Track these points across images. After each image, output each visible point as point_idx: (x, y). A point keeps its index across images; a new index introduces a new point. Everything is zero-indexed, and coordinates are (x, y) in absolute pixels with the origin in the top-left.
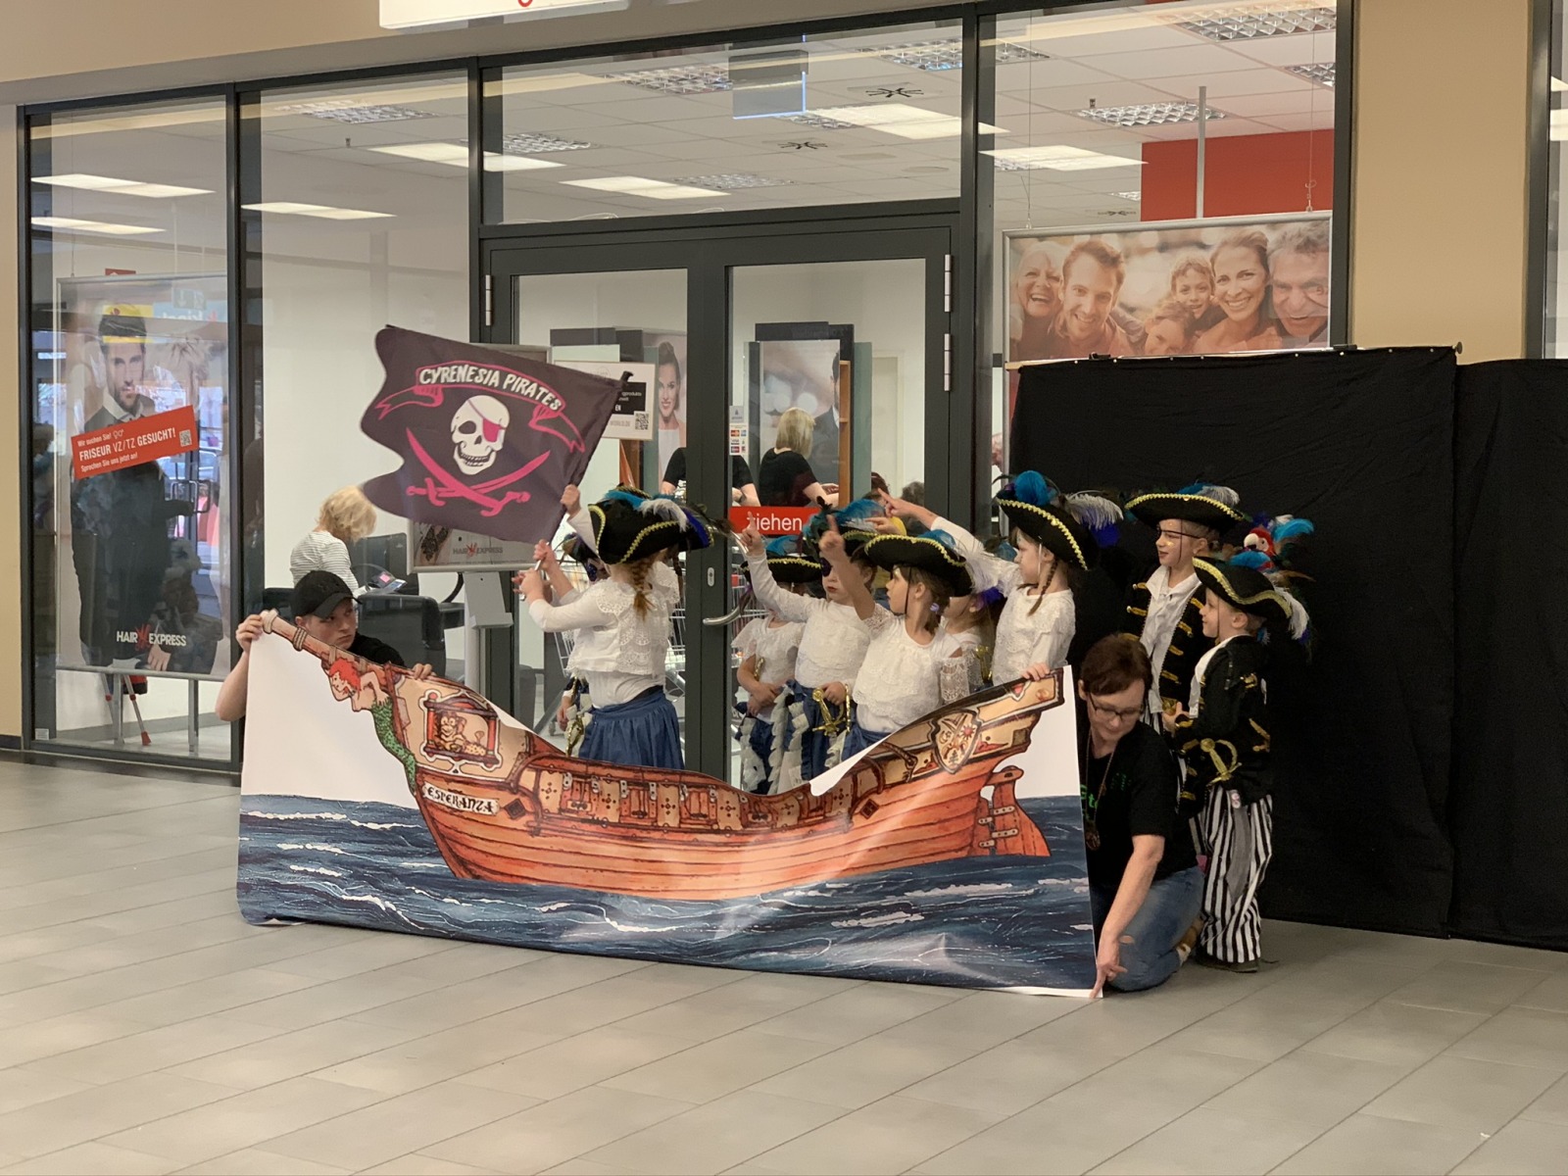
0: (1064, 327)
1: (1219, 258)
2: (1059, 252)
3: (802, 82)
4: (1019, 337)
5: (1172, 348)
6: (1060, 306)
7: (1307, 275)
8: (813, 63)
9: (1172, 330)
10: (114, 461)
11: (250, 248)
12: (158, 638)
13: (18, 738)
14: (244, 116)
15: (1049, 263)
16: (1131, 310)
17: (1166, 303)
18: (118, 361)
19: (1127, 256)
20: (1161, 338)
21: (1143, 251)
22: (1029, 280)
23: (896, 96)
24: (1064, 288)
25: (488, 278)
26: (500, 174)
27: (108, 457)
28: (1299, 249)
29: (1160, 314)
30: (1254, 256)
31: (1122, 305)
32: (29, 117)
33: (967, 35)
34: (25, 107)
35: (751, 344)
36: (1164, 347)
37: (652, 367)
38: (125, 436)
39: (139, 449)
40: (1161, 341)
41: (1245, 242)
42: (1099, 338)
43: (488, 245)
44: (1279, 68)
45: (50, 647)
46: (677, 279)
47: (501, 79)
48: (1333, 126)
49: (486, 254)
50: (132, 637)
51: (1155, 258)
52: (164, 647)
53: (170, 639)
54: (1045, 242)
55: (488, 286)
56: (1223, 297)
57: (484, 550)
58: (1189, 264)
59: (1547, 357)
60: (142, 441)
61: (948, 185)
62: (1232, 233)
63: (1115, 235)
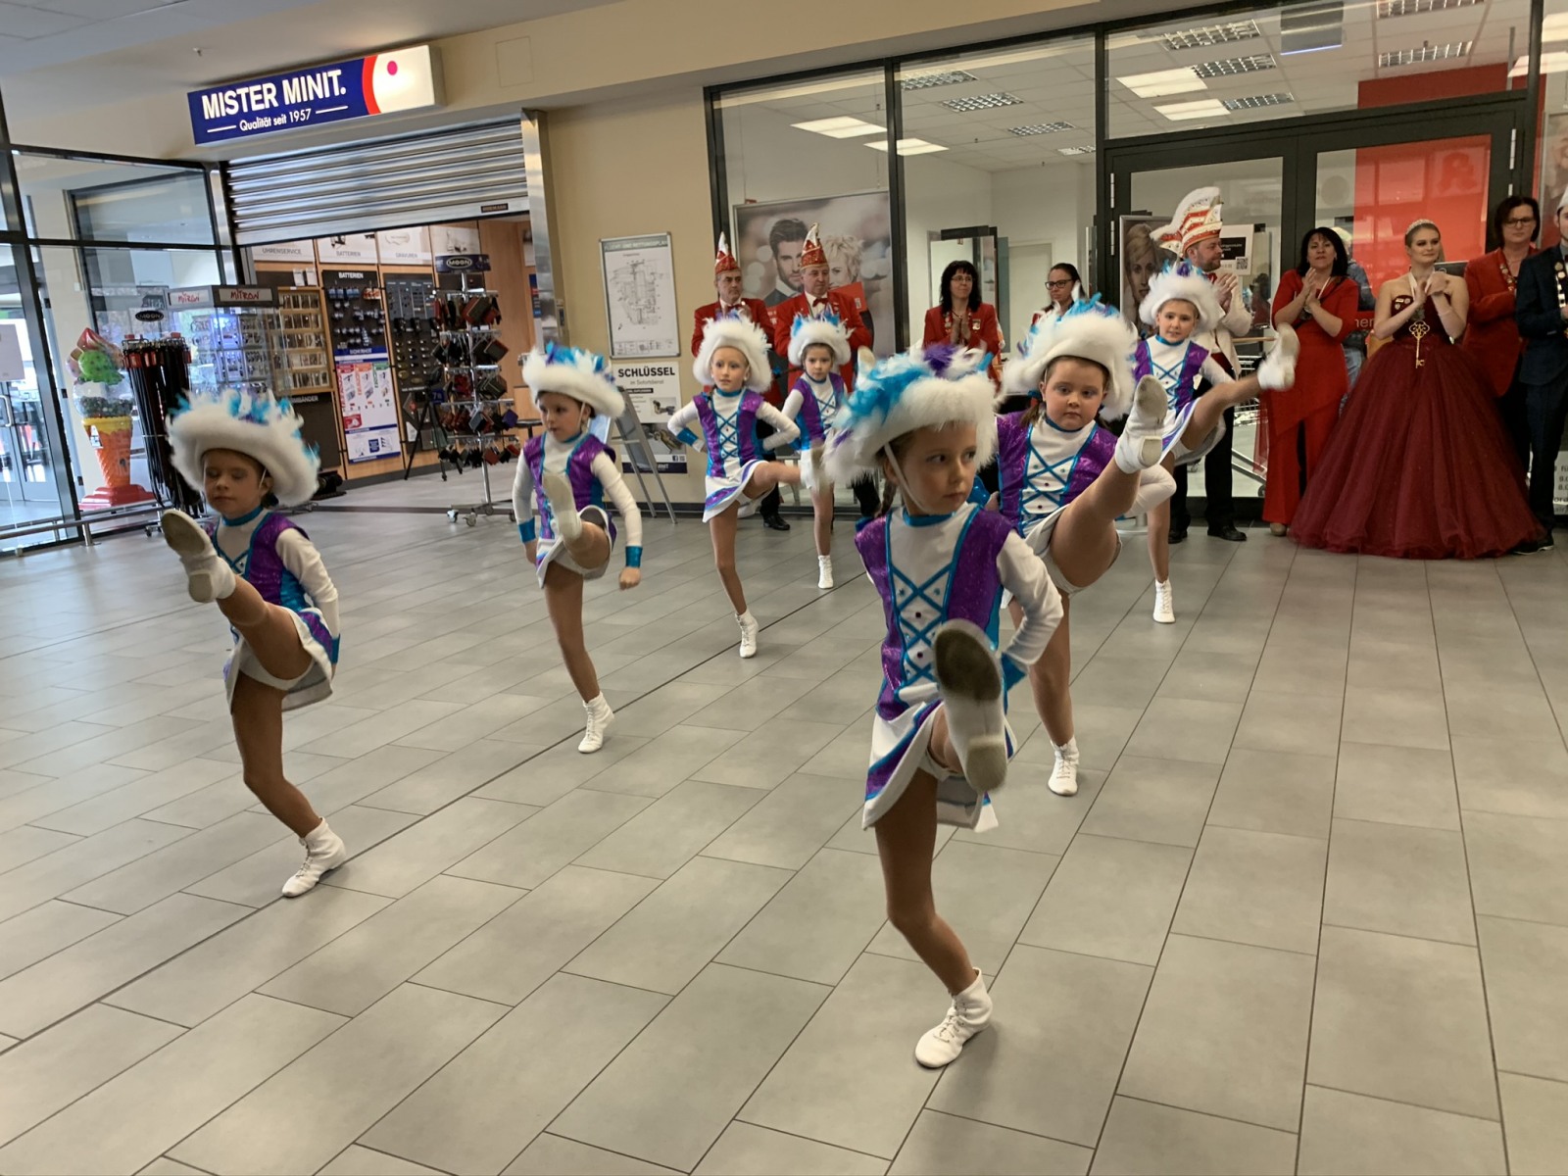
3: (1342, 25)
8: (1347, 10)
18: (787, 257)
25: (1112, 175)
32: (712, 93)
34: (710, 88)
43: (1101, 152)
49: (1109, 160)
55: (1112, 181)
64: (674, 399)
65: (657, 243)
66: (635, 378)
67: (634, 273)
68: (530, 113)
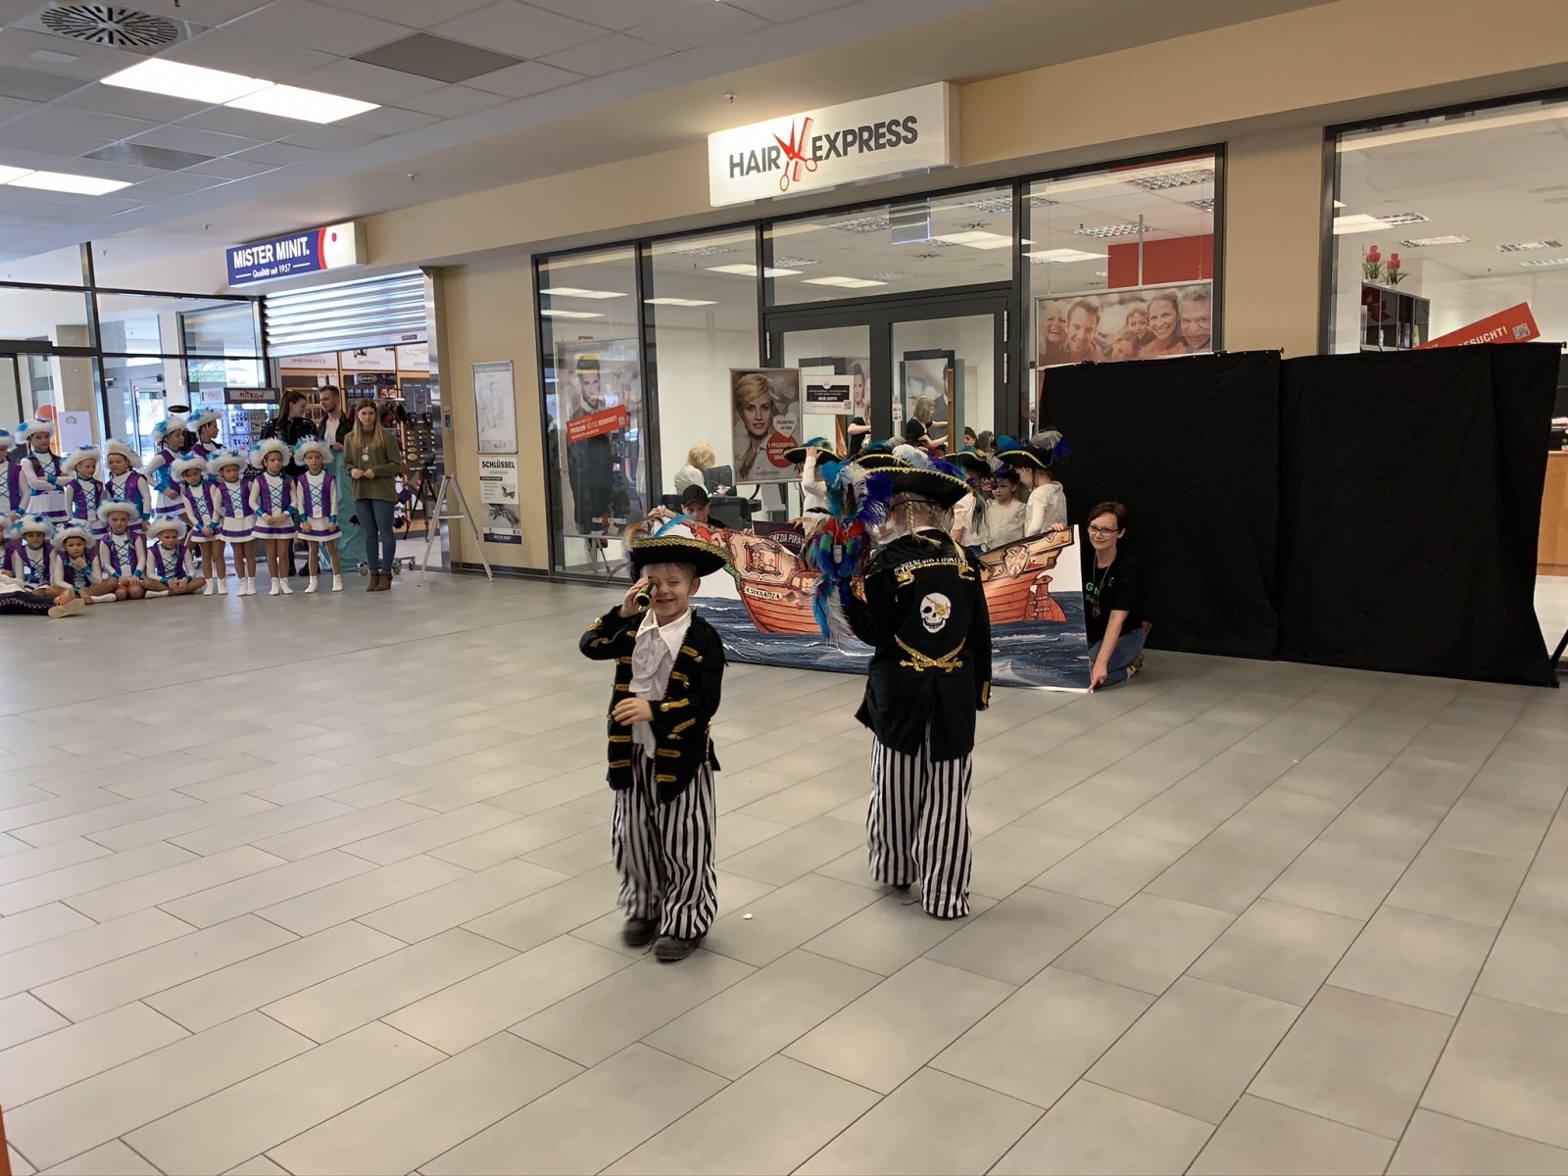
0: (1068, 346)
1: (1151, 308)
2: (1065, 307)
3: (928, 222)
4: (1044, 353)
5: (1127, 355)
6: (1066, 336)
7: (1200, 314)
8: (933, 212)
9: (1126, 345)
10: (588, 433)
11: (646, 323)
12: (612, 521)
13: (547, 571)
14: (643, 255)
15: (1059, 312)
16: (1104, 336)
17: (1123, 332)
18: (587, 383)
19: (1102, 307)
20: (1120, 351)
21: (1111, 305)
22: (1050, 322)
23: (977, 227)
24: (1068, 326)
25: (768, 333)
26: (773, 278)
27: (585, 431)
28: (1194, 300)
29: (1118, 337)
30: (1169, 304)
31: (1100, 334)
32: (538, 260)
33: (1015, 193)
34: (535, 255)
35: (901, 363)
36: (1122, 355)
37: (852, 377)
38: (593, 420)
39: (599, 427)
40: (1121, 352)
41: (1166, 297)
42: (1087, 351)
43: (767, 317)
44: (1182, 203)
45: (560, 526)
46: (864, 331)
47: (771, 229)
48: (1212, 232)
49: (767, 321)
50: (600, 520)
51: (1118, 308)
52: (616, 525)
53: (618, 521)
54: (1057, 303)
55: (768, 337)
56: (1154, 327)
57: (771, 473)
58: (1135, 310)
59: (1331, 353)
60: (601, 423)
61: (1006, 274)
62: (1160, 293)
63: (1095, 297)
64: (514, 486)
65: (504, 368)
66: (492, 469)
67: (491, 390)
68: (427, 270)
